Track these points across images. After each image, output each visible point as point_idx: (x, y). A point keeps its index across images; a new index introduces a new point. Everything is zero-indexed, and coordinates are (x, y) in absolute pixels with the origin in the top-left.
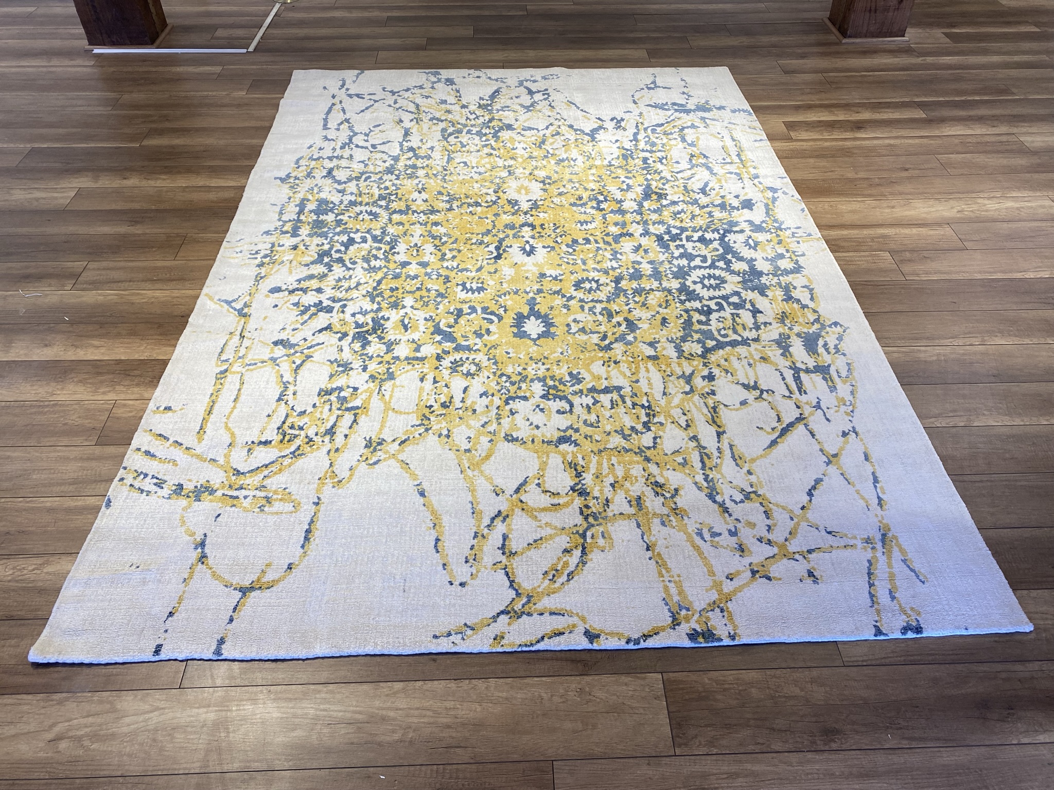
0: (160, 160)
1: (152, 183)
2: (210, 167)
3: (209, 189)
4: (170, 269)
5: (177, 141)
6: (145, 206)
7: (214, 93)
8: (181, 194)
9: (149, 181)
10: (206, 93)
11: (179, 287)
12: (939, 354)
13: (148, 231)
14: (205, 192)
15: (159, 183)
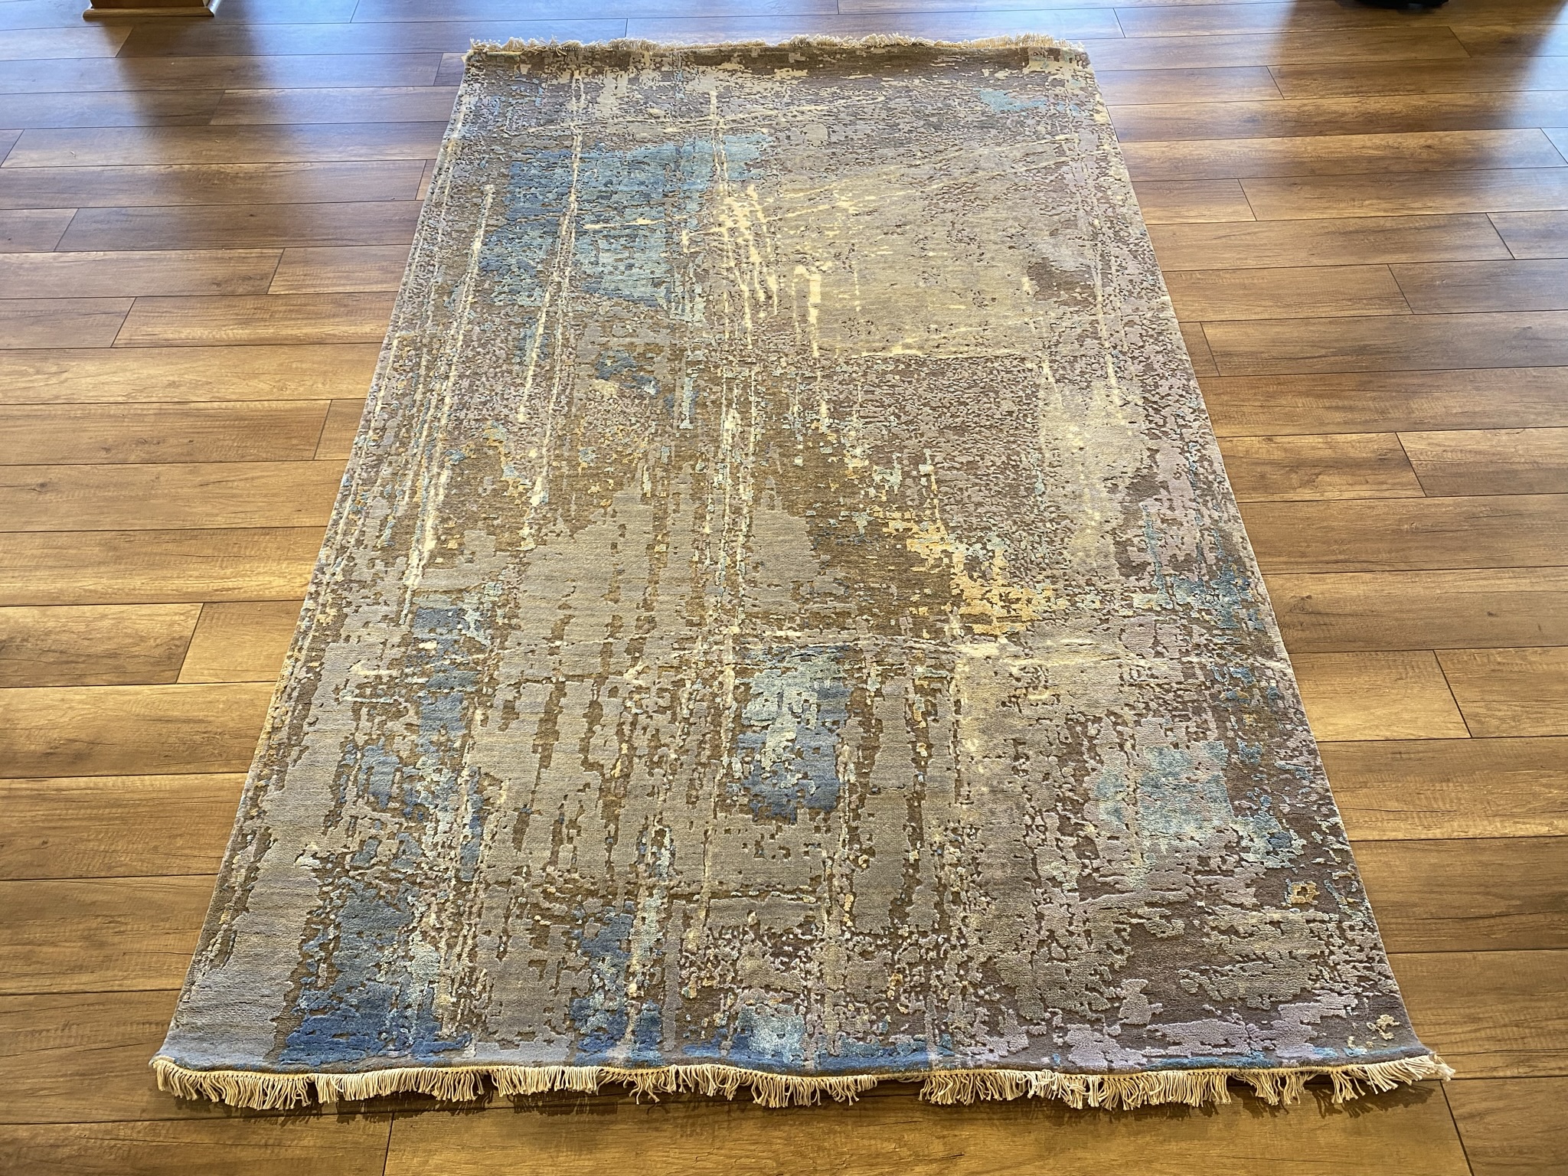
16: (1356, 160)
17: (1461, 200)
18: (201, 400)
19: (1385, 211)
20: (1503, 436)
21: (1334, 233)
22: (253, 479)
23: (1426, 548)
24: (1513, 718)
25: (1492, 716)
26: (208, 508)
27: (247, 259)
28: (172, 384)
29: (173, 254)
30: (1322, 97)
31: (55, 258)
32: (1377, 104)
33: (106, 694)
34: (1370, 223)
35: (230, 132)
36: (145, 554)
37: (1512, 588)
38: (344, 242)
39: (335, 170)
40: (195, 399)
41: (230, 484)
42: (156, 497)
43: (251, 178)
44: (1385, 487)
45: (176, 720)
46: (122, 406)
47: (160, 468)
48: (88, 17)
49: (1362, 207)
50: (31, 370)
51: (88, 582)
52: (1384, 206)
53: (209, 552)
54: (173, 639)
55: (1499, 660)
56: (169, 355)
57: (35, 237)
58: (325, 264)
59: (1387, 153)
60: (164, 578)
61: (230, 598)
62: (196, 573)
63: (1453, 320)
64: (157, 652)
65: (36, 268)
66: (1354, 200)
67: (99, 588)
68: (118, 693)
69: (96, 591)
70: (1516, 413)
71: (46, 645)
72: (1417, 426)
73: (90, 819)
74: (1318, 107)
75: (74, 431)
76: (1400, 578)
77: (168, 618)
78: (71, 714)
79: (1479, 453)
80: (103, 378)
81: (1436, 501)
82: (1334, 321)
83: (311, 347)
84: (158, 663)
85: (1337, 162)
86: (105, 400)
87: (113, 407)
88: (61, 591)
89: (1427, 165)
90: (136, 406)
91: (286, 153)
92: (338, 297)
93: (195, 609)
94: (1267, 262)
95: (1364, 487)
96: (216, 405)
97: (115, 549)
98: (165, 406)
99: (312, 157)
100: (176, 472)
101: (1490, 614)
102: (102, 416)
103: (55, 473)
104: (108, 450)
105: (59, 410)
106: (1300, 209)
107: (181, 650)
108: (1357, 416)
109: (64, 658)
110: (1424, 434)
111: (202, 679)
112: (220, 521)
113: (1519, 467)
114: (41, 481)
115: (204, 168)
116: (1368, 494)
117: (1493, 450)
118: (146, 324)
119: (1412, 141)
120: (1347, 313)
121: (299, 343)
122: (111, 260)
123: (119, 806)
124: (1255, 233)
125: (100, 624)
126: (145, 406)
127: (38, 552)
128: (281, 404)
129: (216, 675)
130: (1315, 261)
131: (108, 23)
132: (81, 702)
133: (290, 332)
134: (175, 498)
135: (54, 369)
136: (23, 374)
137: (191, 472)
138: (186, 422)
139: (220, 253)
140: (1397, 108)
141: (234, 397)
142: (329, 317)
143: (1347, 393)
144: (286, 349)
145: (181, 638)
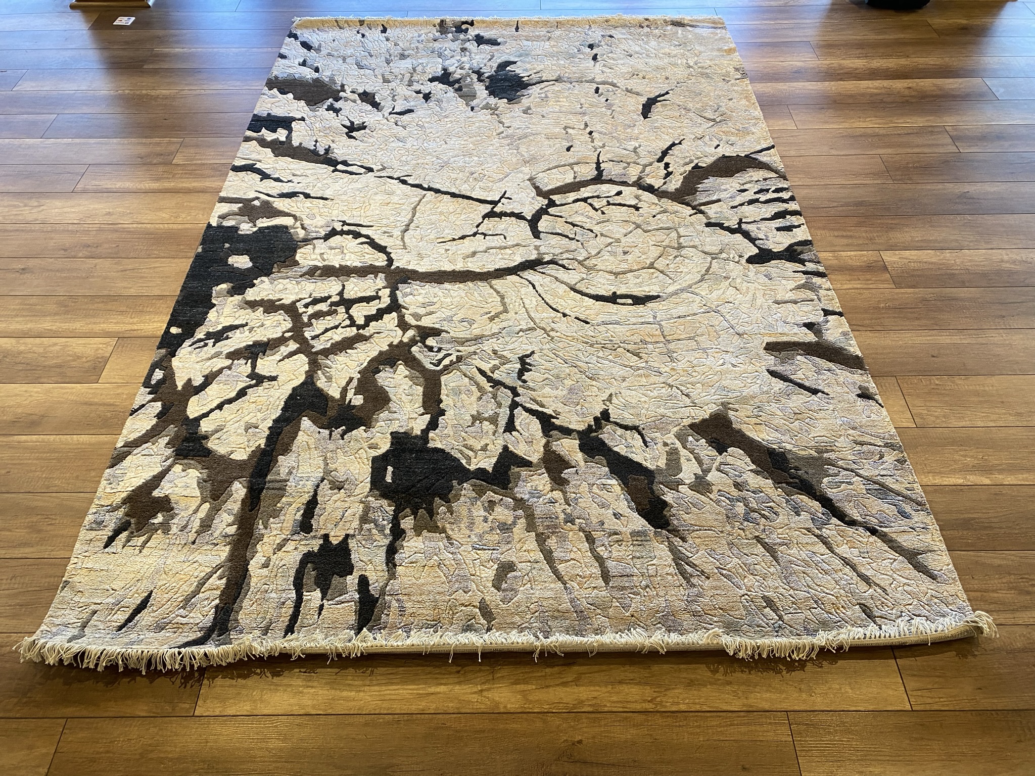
16: (863, 95)
17: (928, 118)
18: (126, 222)
19: (879, 124)
20: (947, 254)
21: (846, 136)
22: (155, 268)
23: (895, 317)
24: (944, 417)
25: (931, 415)
26: (125, 284)
27: (160, 144)
28: (109, 214)
29: (115, 140)
30: (844, 59)
31: (41, 142)
32: (878, 63)
33: (53, 388)
34: (869, 131)
35: (155, 72)
36: (84, 309)
37: (948, 341)
38: (222, 135)
39: (219, 94)
40: (122, 222)
41: (140, 271)
42: (93, 277)
43: (166, 98)
44: (870, 282)
45: (96, 404)
46: (76, 226)
47: (97, 261)
48: (72, 7)
49: (865, 121)
50: (21, 205)
51: (47, 324)
52: (881, 121)
53: (124, 309)
54: (98, 358)
55: (937, 382)
56: (108, 197)
57: (30, 131)
58: (209, 147)
59: (883, 91)
60: (94, 323)
61: (135, 335)
62: (115, 321)
63: (919, 187)
64: (87, 365)
65: (29, 147)
66: (860, 118)
67: (54, 328)
68: (62, 388)
69: (51, 330)
70: (957, 241)
71: (18, 360)
72: (892, 248)
73: (37, 459)
74: (840, 65)
75: (45, 239)
76: (877, 335)
77: (95, 346)
78: (30, 399)
79: (932, 263)
80: (65, 210)
81: (902, 290)
82: (843, 186)
83: (196, 194)
84: (87, 372)
85: (851, 96)
86: (66, 222)
87: (71, 226)
88: (30, 330)
89: (907, 98)
90: (85, 225)
91: (190, 84)
92: (215, 166)
93: (113, 341)
94: (803, 152)
95: (857, 282)
96: (135, 226)
97: (65, 306)
98: (102, 226)
99: (205, 87)
100: (107, 263)
101: (933, 356)
102: (64, 231)
103: (31, 263)
104: (65, 250)
105: (37, 227)
106: (826, 122)
107: (102, 364)
108: (855, 242)
109: (29, 368)
110: (897, 252)
111: (114, 381)
112: (133, 292)
113: (957, 272)
114: (23, 267)
115: (138, 92)
116: (859, 286)
117: (940, 262)
118: (95, 179)
119: (899, 85)
120: (852, 182)
121: (188, 191)
122: (77, 144)
123: (57, 452)
124: (796, 136)
125: (52, 348)
126: (91, 226)
127: (18, 307)
128: (175, 226)
129: (123, 379)
130: (834, 152)
131: (85, 10)
132: (37, 392)
133: (184, 185)
134: (105, 278)
135: (36, 204)
136: (15, 206)
137: (116, 264)
138: (115, 236)
139: (144, 140)
140: (890, 65)
141: (146, 221)
142: (209, 177)
143: (849, 228)
144: (181, 195)
145: (102, 357)
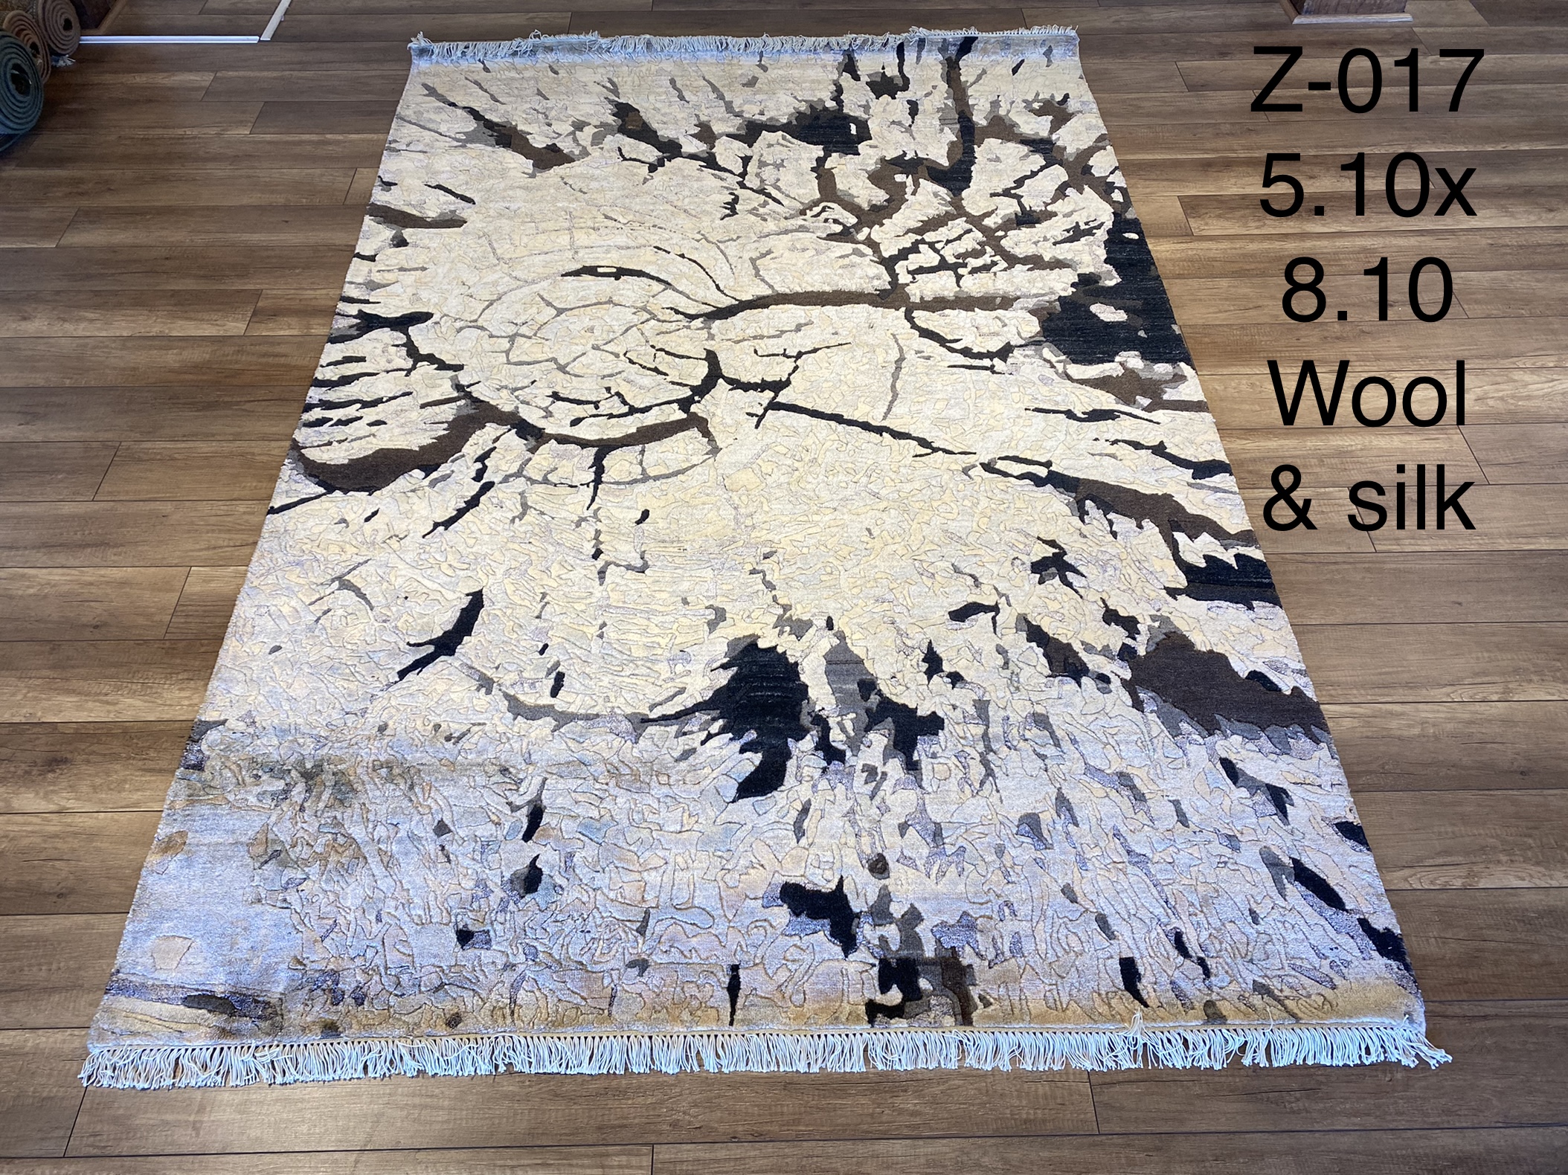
0: (89, 277)
1: (69, 328)
2: (174, 293)
3: (167, 342)
4: (84, 520)
5: (122, 237)
6: (54, 379)
7: (195, 132)
8: (119, 353)
9: (67, 325)
10: (180, 132)
11: (97, 561)
12: (1424, 723)
13: (52, 436)
14: (161, 348)
15: (82, 329)
